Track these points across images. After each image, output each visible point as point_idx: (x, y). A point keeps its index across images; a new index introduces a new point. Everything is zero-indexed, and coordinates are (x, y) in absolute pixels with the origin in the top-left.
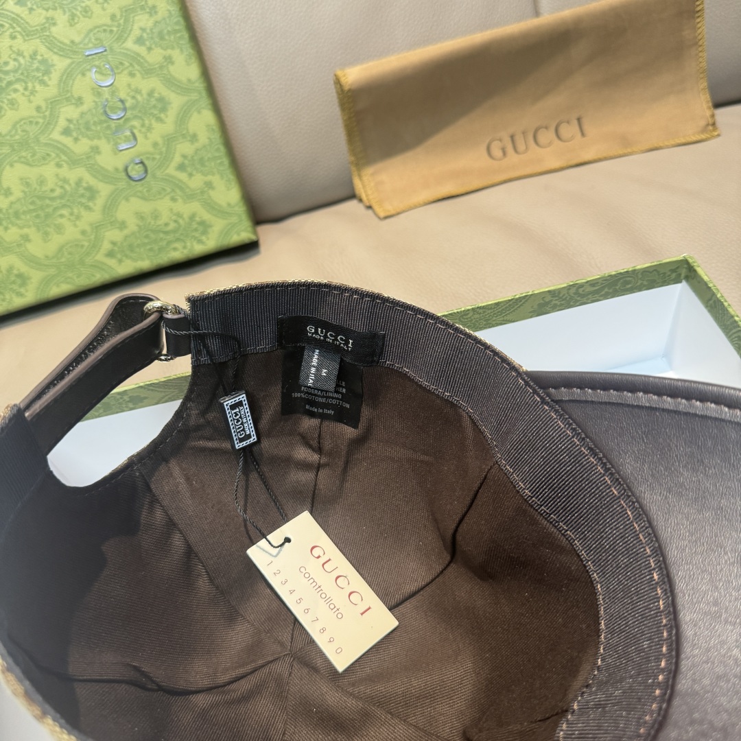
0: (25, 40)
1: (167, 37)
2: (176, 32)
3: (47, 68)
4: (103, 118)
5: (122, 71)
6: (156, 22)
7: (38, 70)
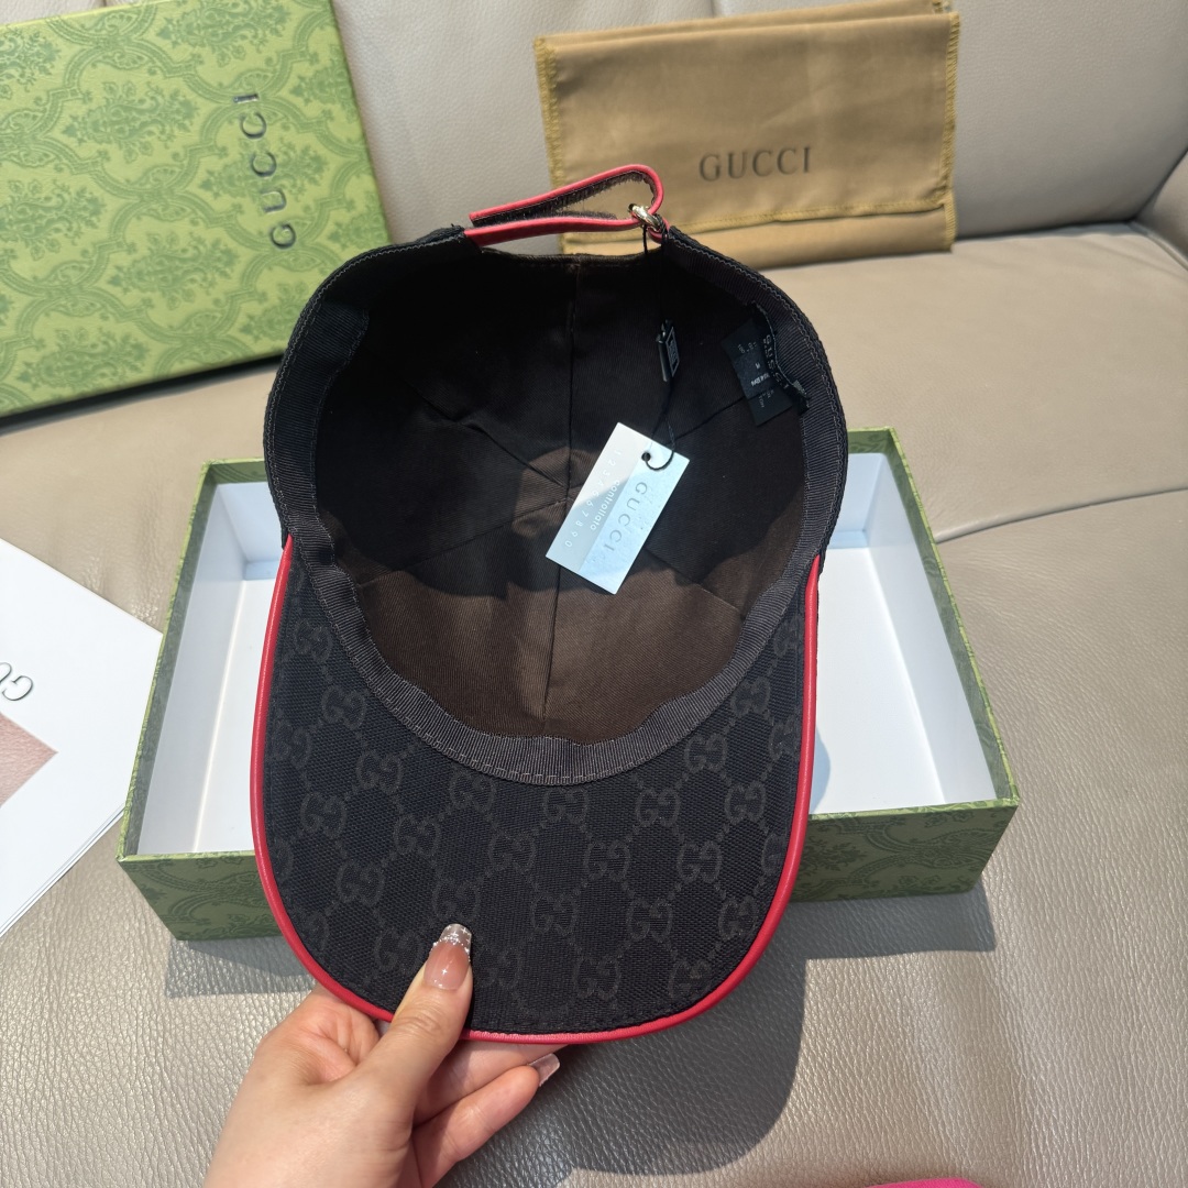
0: (166, 78)
1: (327, 89)
2: (337, 84)
3: (189, 110)
4: (250, 173)
5: (276, 122)
6: (317, 72)
7: (178, 112)
